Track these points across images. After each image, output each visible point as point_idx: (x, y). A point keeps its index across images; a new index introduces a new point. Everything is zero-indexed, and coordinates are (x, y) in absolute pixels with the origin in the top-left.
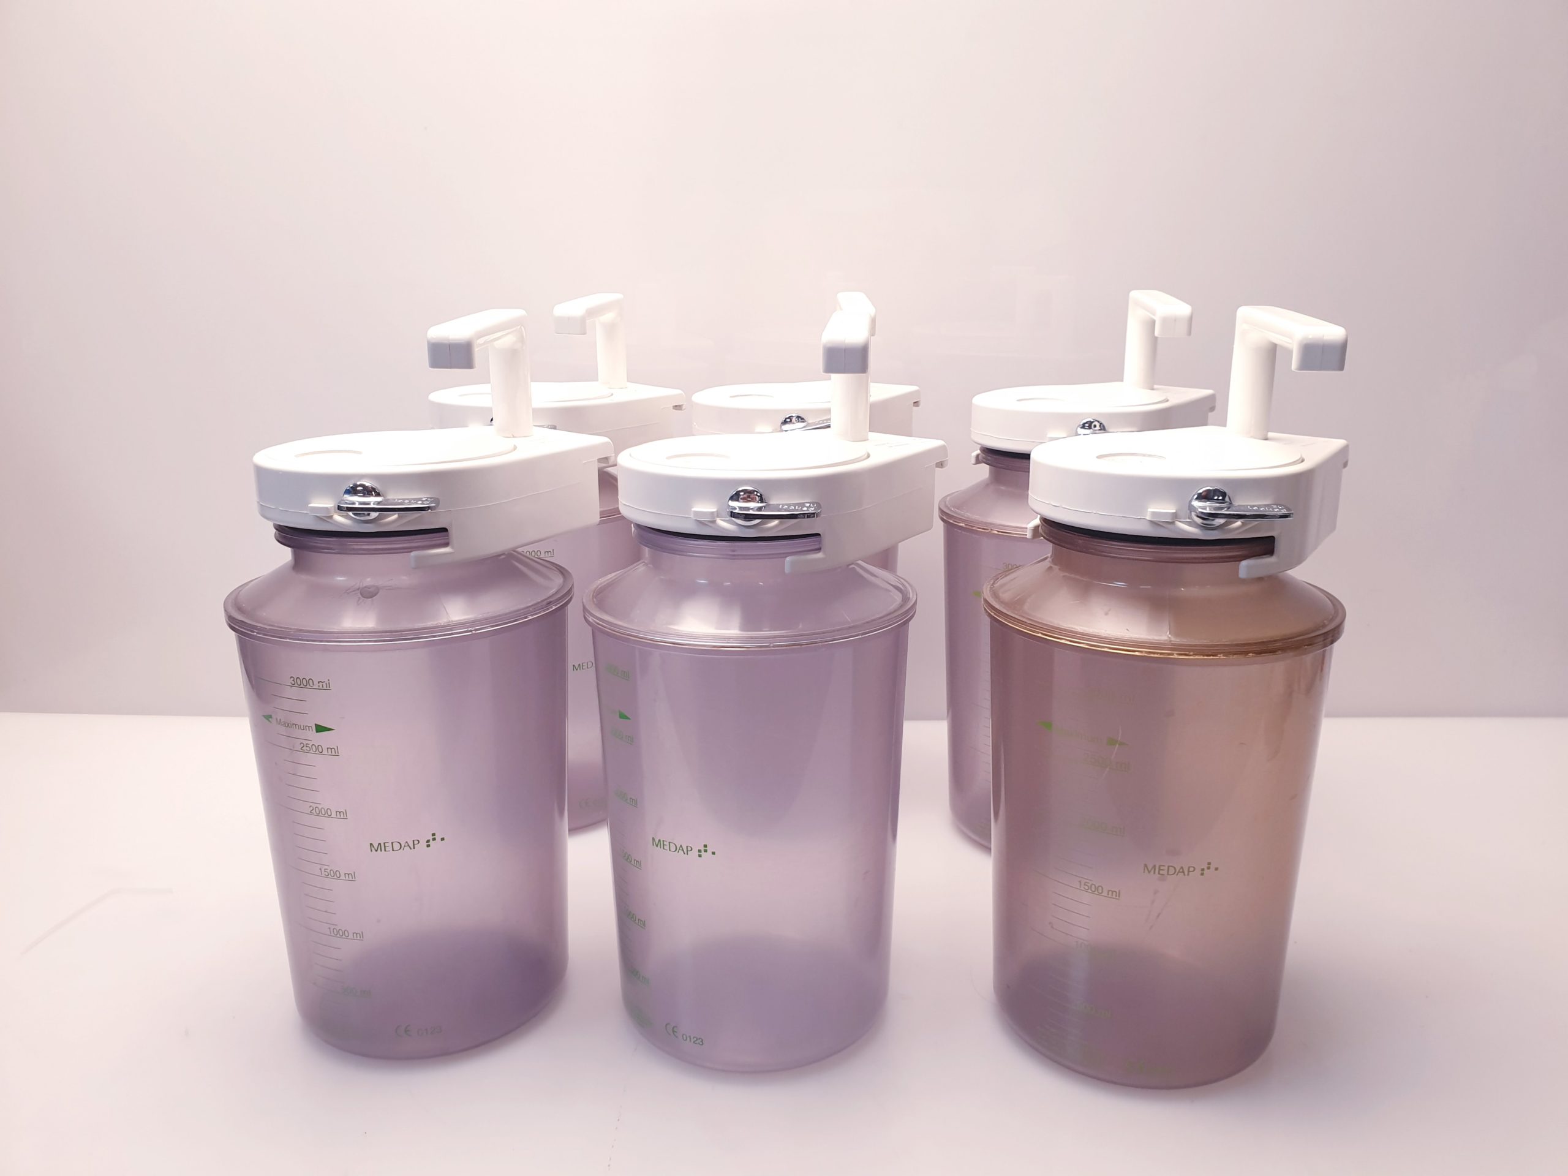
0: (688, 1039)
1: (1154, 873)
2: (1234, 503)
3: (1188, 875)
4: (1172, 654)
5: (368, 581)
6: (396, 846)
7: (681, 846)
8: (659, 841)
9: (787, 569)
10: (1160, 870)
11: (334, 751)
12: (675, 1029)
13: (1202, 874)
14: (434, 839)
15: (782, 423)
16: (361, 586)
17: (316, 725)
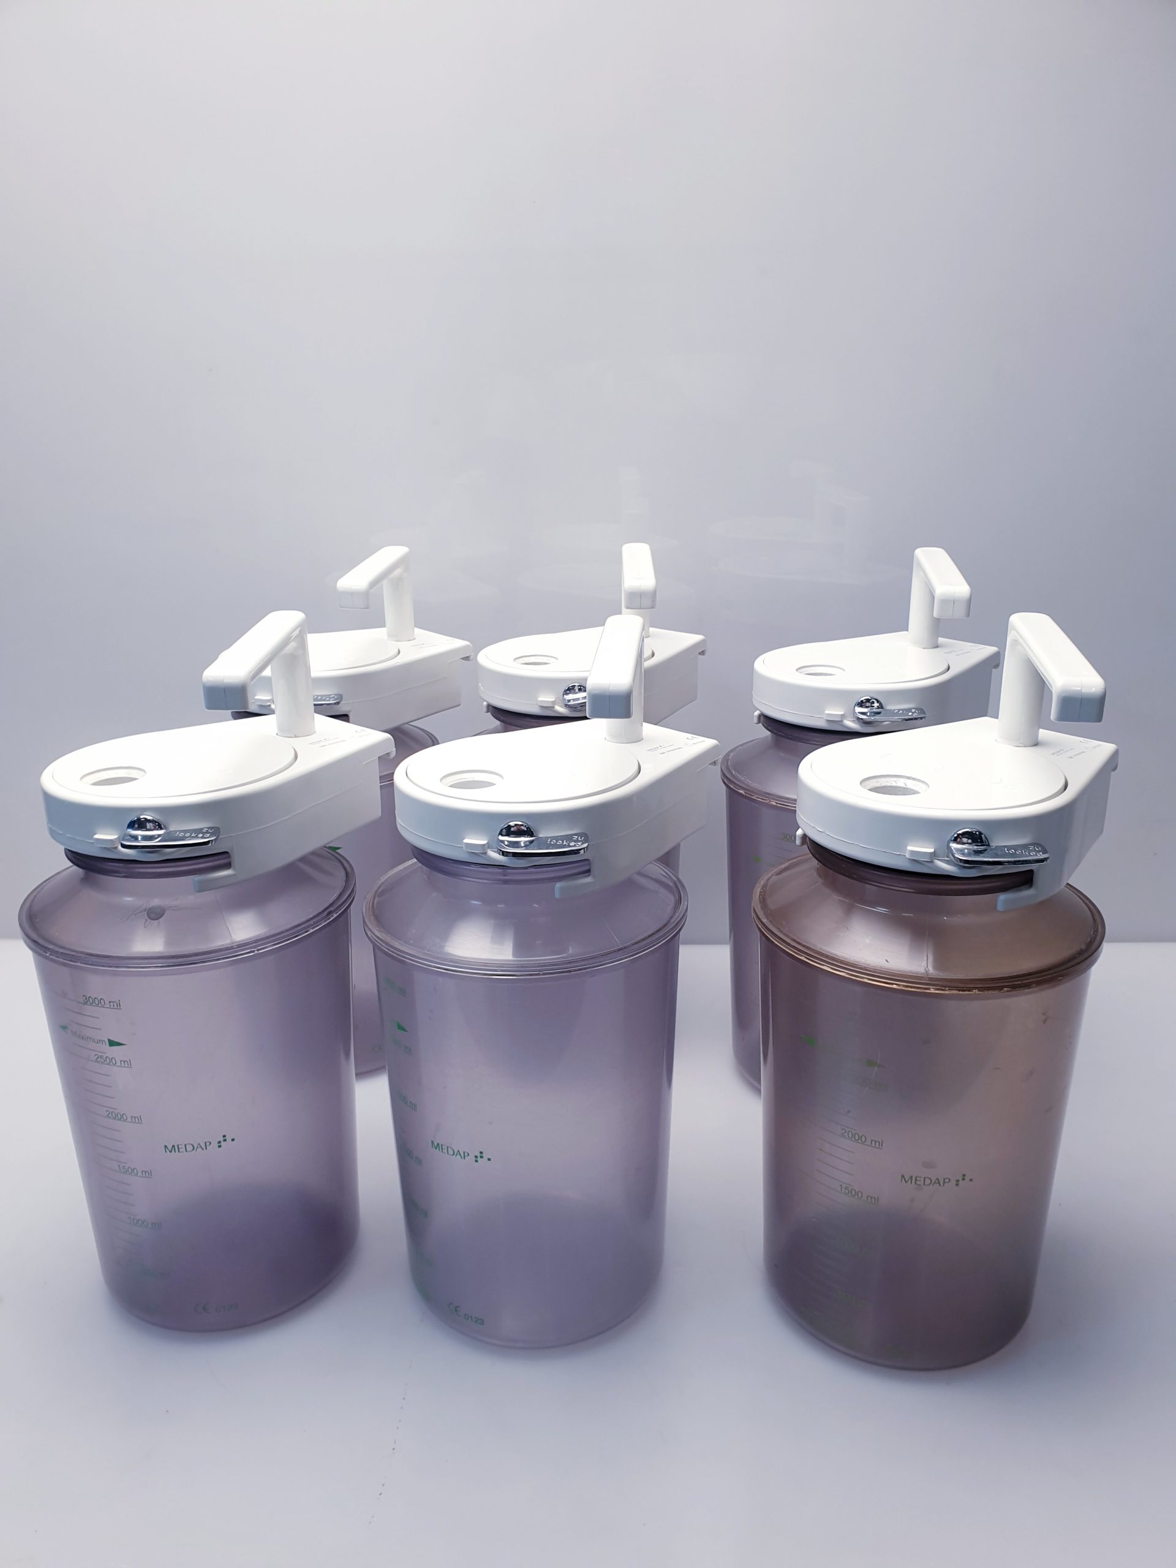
0: (470, 1318)
1: (911, 1182)
2: (991, 844)
3: (944, 1185)
4: (929, 989)
5: (156, 902)
6: (189, 1148)
7: (458, 1151)
8: (438, 1144)
9: (557, 895)
10: (916, 1180)
11: (127, 1063)
12: (457, 1309)
13: (957, 1185)
14: (225, 1140)
15: (565, 691)
16: (148, 907)
17: (109, 1040)
